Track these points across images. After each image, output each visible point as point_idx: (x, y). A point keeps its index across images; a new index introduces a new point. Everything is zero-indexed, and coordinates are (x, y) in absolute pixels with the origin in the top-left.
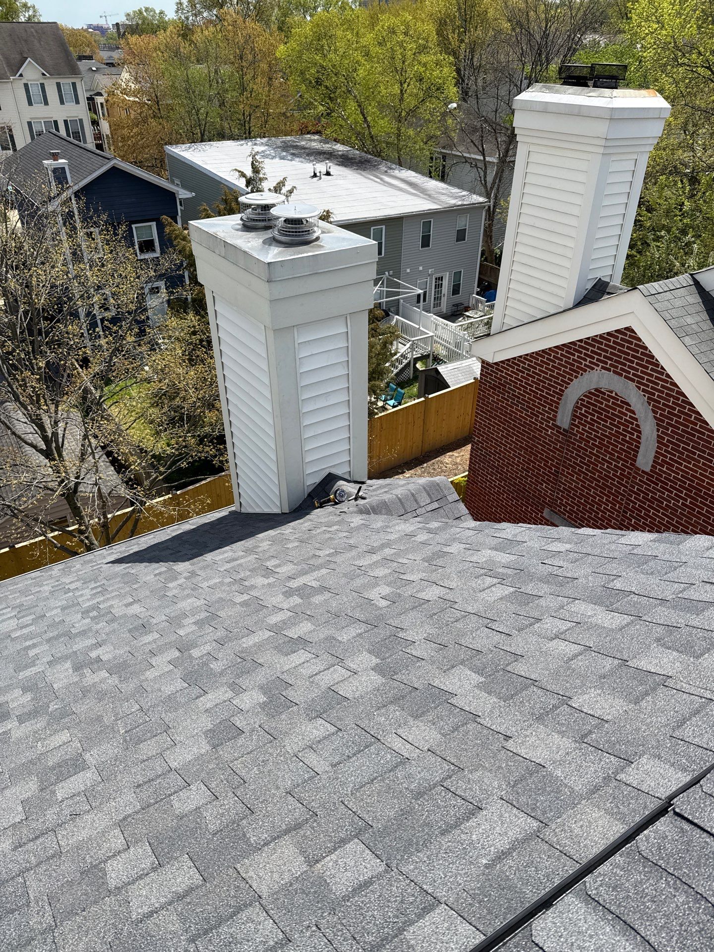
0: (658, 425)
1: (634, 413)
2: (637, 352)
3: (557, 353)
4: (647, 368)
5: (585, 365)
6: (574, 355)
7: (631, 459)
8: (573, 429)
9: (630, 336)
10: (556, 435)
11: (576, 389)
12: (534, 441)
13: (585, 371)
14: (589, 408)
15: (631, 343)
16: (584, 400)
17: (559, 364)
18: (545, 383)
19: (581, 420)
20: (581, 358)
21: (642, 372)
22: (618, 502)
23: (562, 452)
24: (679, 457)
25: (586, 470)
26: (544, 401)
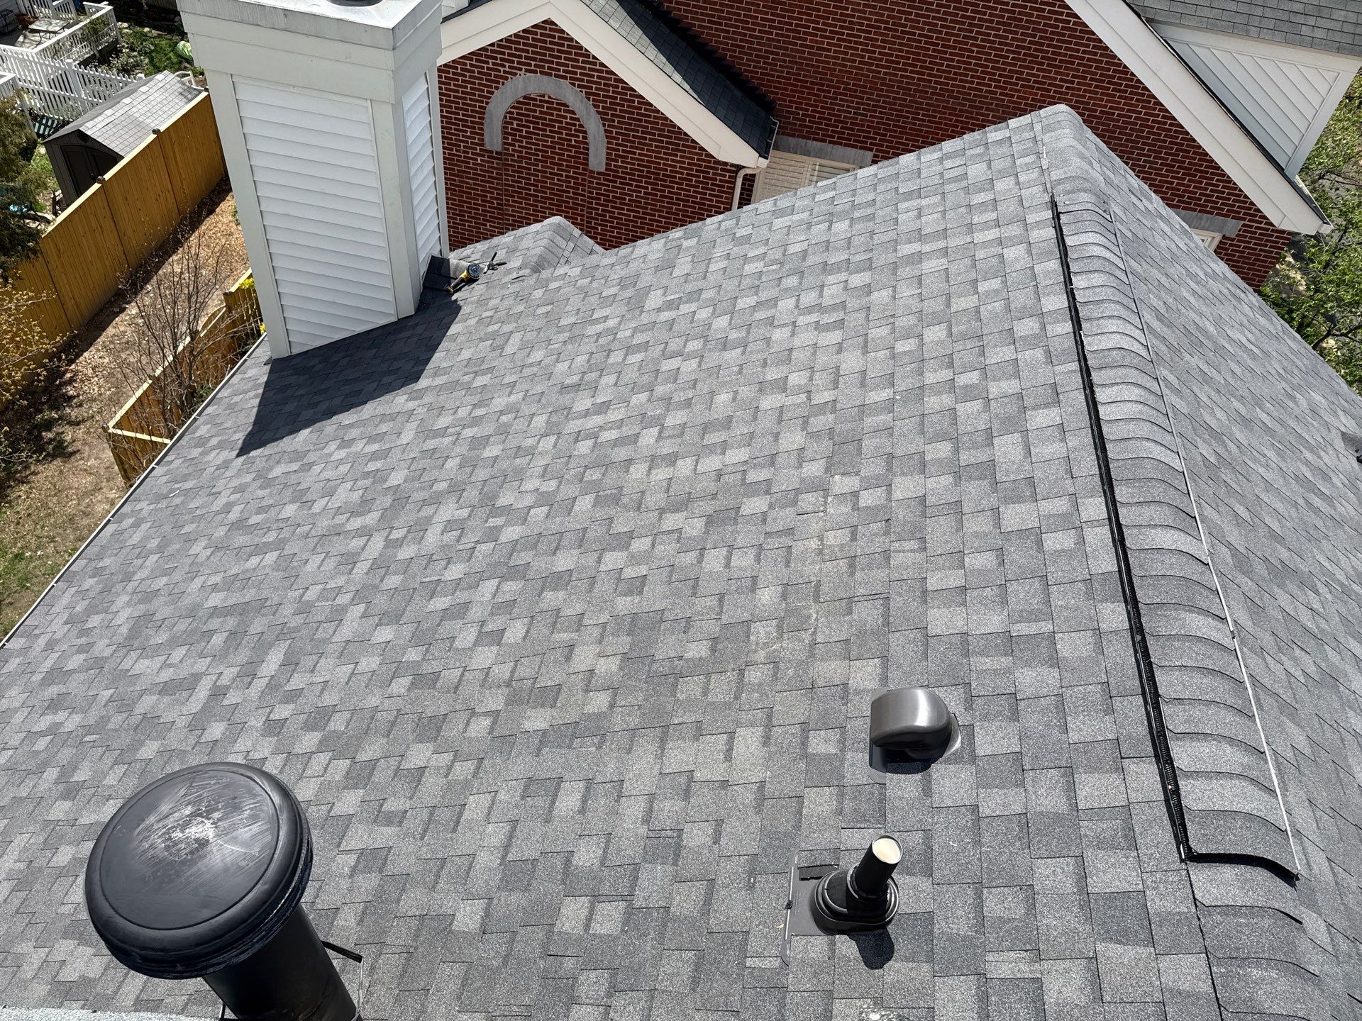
0: (602, 119)
1: (573, 113)
2: (563, 45)
3: (466, 64)
4: (578, 61)
5: (505, 72)
6: (488, 63)
7: (582, 164)
8: (508, 149)
9: (551, 30)
10: (488, 162)
11: (501, 103)
12: (462, 177)
13: (507, 79)
14: (521, 120)
16: (513, 113)
17: (470, 77)
18: (458, 103)
19: (515, 135)
20: (498, 65)
21: (573, 66)
22: (578, 215)
23: (501, 179)
24: (631, 147)
25: (534, 190)
26: (463, 126)
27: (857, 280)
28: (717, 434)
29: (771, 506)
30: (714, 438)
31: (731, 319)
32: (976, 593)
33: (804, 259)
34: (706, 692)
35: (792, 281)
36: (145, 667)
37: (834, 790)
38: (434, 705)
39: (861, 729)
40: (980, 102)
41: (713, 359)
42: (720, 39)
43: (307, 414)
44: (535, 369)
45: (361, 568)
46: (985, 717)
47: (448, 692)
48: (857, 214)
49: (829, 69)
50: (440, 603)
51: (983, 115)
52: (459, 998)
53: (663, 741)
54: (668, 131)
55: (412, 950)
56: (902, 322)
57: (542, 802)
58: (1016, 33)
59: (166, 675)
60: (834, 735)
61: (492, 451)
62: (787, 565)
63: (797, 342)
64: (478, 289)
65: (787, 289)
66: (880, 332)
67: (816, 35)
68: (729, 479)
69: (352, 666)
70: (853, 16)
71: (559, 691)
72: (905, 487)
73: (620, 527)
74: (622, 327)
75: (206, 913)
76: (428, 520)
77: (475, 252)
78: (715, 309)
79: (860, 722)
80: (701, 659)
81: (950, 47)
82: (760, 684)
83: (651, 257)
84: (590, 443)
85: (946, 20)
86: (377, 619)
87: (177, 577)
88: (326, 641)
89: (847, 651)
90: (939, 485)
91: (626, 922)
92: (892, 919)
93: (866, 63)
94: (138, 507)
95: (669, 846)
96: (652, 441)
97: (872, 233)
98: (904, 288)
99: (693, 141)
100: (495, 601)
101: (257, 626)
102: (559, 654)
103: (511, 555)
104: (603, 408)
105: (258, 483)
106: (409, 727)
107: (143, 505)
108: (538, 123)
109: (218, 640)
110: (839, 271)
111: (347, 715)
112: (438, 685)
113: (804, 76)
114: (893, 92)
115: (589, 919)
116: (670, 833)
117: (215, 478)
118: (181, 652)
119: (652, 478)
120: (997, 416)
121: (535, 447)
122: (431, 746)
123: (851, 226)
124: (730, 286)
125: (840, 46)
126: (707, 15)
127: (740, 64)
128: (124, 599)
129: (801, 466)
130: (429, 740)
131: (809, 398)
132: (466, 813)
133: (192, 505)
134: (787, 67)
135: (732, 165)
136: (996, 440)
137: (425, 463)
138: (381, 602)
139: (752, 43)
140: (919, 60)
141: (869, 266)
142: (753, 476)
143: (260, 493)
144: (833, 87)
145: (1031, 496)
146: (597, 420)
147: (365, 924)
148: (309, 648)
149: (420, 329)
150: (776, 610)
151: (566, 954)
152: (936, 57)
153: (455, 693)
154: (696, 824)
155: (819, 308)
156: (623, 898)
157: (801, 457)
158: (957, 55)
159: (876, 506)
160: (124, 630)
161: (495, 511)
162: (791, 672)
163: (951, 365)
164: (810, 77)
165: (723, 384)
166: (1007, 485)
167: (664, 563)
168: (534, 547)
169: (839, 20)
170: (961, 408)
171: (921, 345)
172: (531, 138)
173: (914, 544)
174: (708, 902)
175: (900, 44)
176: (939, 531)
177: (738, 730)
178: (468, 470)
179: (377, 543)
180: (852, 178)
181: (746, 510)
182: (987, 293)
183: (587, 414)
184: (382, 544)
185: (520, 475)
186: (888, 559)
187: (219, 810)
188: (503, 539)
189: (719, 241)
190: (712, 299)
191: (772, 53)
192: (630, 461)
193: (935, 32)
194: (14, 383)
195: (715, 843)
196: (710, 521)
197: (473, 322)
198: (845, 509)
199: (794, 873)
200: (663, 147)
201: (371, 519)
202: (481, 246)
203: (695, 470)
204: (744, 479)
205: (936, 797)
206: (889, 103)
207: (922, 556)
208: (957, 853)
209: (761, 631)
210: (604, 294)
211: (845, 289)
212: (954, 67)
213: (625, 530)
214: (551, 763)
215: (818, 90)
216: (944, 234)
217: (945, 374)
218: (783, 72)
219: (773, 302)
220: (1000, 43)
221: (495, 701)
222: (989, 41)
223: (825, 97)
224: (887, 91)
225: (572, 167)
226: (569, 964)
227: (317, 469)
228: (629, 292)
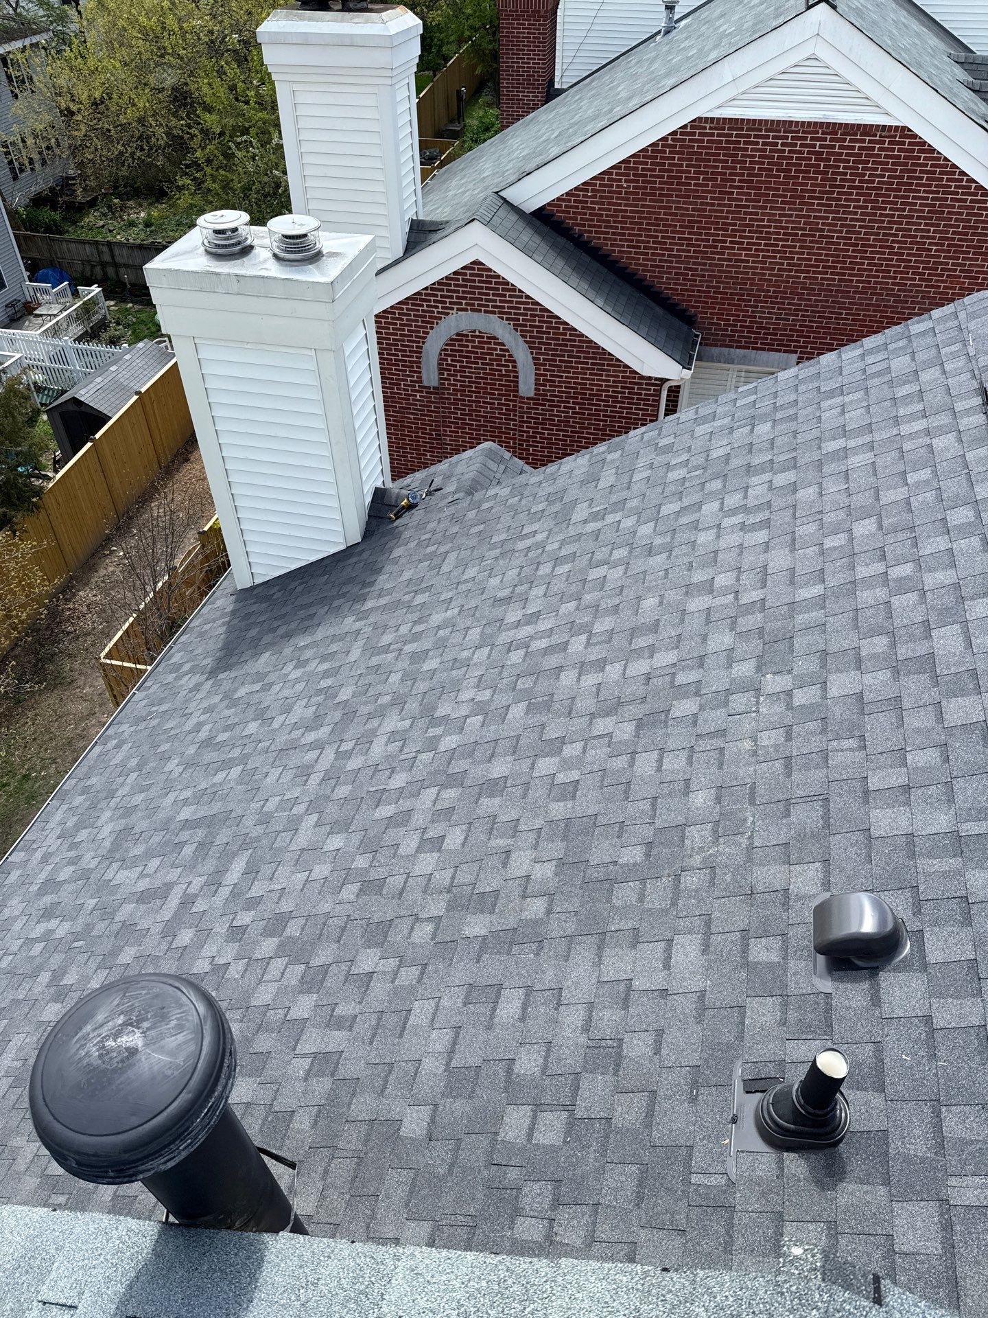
0: (530, 348)
1: (503, 344)
2: (490, 283)
3: (403, 309)
4: (505, 296)
5: (438, 312)
6: (423, 306)
7: (513, 391)
8: (444, 384)
9: (479, 269)
10: (426, 397)
11: (435, 343)
12: (403, 413)
13: (440, 319)
14: (455, 356)
15: (482, 276)
16: (447, 350)
17: (407, 320)
18: (397, 345)
19: (450, 370)
20: (431, 306)
21: (501, 301)
22: (511, 438)
23: (439, 412)
24: (558, 371)
25: (469, 420)
26: (403, 366)
27: (781, 479)
28: (644, 638)
29: (702, 708)
30: (641, 642)
31: (656, 526)
32: (920, 792)
33: (727, 463)
34: (641, 899)
35: (716, 485)
36: (124, 877)
37: (779, 1000)
38: (381, 910)
39: (803, 935)
40: (905, 296)
41: (638, 565)
42: (639, 261)
43: (267, 639)
44: (469, 585)
45: (315, 779)
46: (936, 923)
47: (393, 898)
48: (779, 415)
49: (749, 279)
50: (386, 811)
51: (909, 308)
52: (407, 1205)
53: (600, 948)
54: (593, 353)
55: (362, 1155)
56: (829, 518)
57: (484, 1009)
58: (939, 225)
59: (143, 885)
60: (777, 943)
61: (431, 664)
62: (720, 767)
63: (722, 544)
64: (417, 514)
65: (711, 493)
66: (807, 529)
67: (733, 248)
68: (658, 682)
69: (307, 873)
70: (770, 227)
71: (497, 898)
72: (841, 684)
73: (552, 733)
74: (550, 541)
75: (134, 1121)
76: (374, 732)
77: (416, 479)
78: (639, 518)
79: (802, 928)
80: (635, 864)
81: (870, 246)
82: (696, 891)
83: (577, 472)
84: (521, 652)
85: (864, 220)
86: (328, 828)
87: (153, 792)
88: (284, 850)
89: (787, 854)
90: (877, 681)
91: (568, 1133)
92: (843, 1137)
93: (785, 270)
94: (120, 730)
95: (609, 1056)
96: (581, 648)
97: (795, 433)
98: (831, 484)
99: (618, 360)
100: (436, 808)
101: (223, 837)
102: (496, 861)
103: (449, 764)
104: (534, 618)
105: (225, 703)
106: (358, 933)
107: (125, 727)
108: (470, 357)
109: (188, 850)
110: (763, 471)
111: (302, 921)
112: (384, 892)
113: (724, 288)
114: (815, 295)
115: (532, 1129)
116: (610, 1043)
117: (187, 700)
118: (155, 863)
119: (582, 684)
120: (933, 608)
121: (470, 659)
122: (377, 952)
123: (773, 427)
124: (653, 495)
125: (758, 256)
126: (626, 240)
127: (659, 283)
128: (108, 814)
129: (730, 666)
130: (376, 945)
131: (737, 598)
132: (412, 1018)
133: (167, 726)
134: (706, 281)
135: (656, 379)
136: (934, 633)
137: (371, 678)
138: (332, 810)
139: (671, 262)
140: (839, 262)
141: (793, 465)
142: (681, 679)
143: (227, 712)
144: (753, 296)
145: (975, 689)
146: (527, 630)
147: (318, 1127)
148: (268, 857)
149: (366, 555)
150: (711, 813)
151: (510, 1164)
152: (856, 257)
153: (399, 899)
154: (635, 1034)
155: (745, 509)
156: (564, 1108)
157: (730, 658)
158: (877, 252)
159: (812, 705)
160: (107, 844)
161: (434, 722)
162: (728, 878)
163: (883, 557)
164: (730, 288)
165: (649, 589)
166: (949, 678)
167: (595, 768)
168: (471, 754)
169: (756, 232)
170: (895, 601)
171: (851, 539)
172: (465, 372)
173: (852, 743)
174: (650, 1114)
175: (818, 248)
176: (879, 727)
177: (676, 937)
178: (409, 683)
179: (329, 754)
180: (773, 381)
181: (675, 713)
182: (918, 484)
183: (518, 624)
184: (332, 756)
185: (457, 687)
186: (826, 759)
187: (148, 1019)
188: (442, 748)
189: (642, 452)
190: (637, 508)
191: (691, 269)
192: (560, 668)
193: (854, 233)
194: (21, 622)
195: (655, 1054)
196: (640, 724)
197: (412, 545)
198: (779, 708)
199: (738, 1086)
200: (588, 369)
201: (324, 732)
202: (419, 475)
203: (624, 674)
204: (672, 682)
205: (885, 1008)
206: (811, 306)
207: (862, 754)
208: (911, 1067)
209: (697, 835)
210: (532, 511)
211: (770, 489)
212: (875, 265)
213: (557, 736)
214: (492, 968)
215: (738, 300)
216: (869, 428)
217: (879, 567)
218: (702, 286)
219: (698, 506)
220: (922, 237)
221: (437, 907)
222: (910, 236)
223: (745, 306)
224: (808, 294)
225: (503, 395)
226: (513, 1174)
227: (276, 688)
228: (557, 507)
